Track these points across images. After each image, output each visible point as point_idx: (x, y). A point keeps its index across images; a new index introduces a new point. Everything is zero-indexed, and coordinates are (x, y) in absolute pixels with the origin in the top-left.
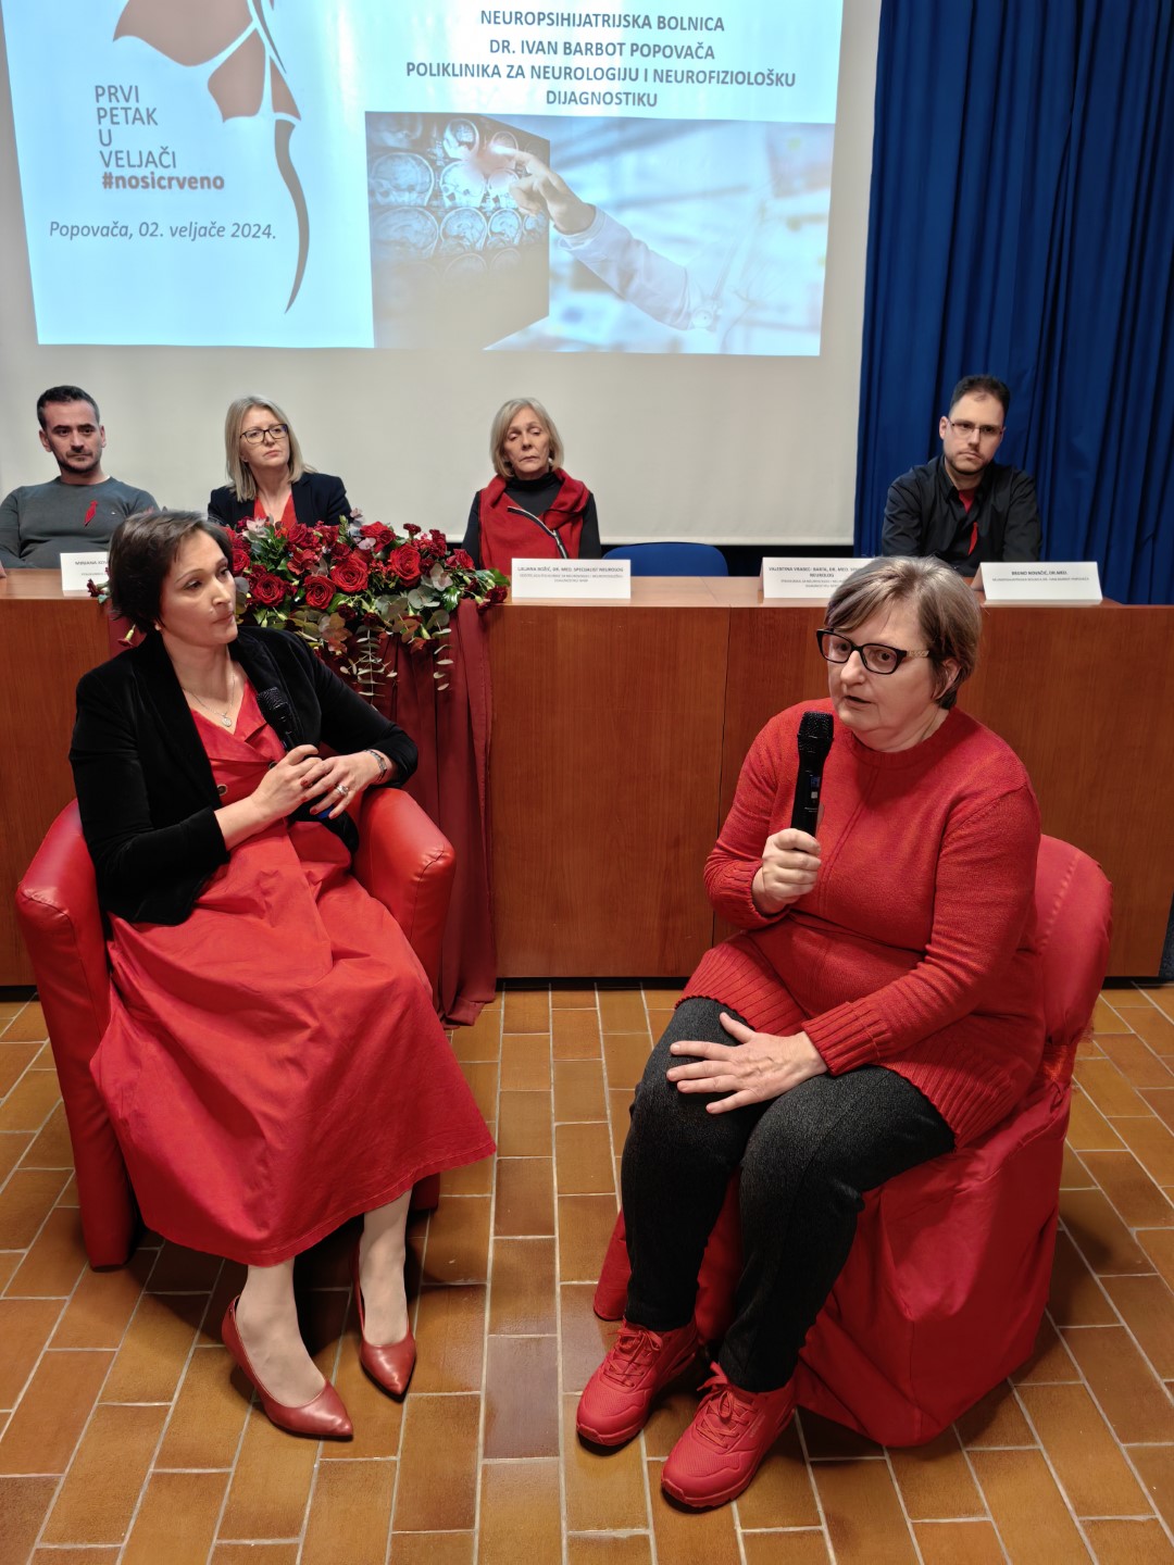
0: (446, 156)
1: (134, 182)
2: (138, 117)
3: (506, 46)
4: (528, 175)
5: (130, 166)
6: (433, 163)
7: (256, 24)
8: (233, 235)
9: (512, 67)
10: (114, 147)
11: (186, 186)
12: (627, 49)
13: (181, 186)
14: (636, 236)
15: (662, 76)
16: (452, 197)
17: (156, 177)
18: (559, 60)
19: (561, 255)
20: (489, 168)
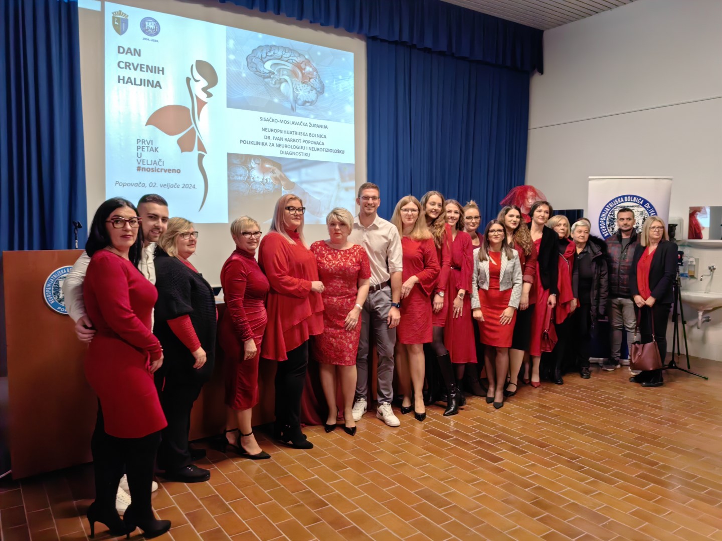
0: (252, 167)
1: (148, 170)
2: (152, 149)
3: (269, 138)
4: (275, 173)
5: (148, 164)
6: (248, 168)
7: (193, 125)
8: (183, 188)
9: (271, 143)
10: (143, 158)
11: (167, 172)
12: (302, 141)
13: (165, 171)
15: (311, 149)
16: (253, 178)
17: (157, 168)
18: (283, 143)
20: (264, 171)
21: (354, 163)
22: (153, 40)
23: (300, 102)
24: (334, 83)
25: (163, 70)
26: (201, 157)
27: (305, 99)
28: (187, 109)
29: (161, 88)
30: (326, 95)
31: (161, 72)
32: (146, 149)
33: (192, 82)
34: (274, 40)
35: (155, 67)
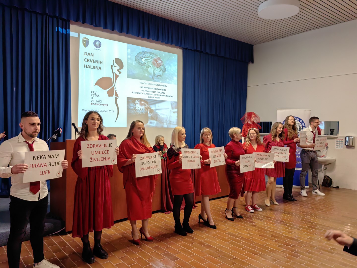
0: (136, 103)
1: (95, 104)
2: (97, 96)
3: (143, 91)
4: (146, 106)
5: (95, 102)
6: (135, 104)
7: (113, 85)
8: (109, 112)
9: (144, 93)
10: (93, 99)
12: (156, 92)
13: (102, 105)
14: (158, 113)
15: (160, 95)
16: (137, 108)
17: (99, 104)
18: (149, 93)
19: (150, 115)
20: (141, 105)
21: (177, 101)
22: (98, 50)
23: (156, 76)
24: (170, 67)
25: (102, 62)
26: (116, 99)
27: (158, 74)
28: (111, 79)
29: (101, 70)
30: (166, 72)
31: (101, 63)
32: (94, 95)
33: (113, 67)
34: (146, 49)
35: (99, 61)
